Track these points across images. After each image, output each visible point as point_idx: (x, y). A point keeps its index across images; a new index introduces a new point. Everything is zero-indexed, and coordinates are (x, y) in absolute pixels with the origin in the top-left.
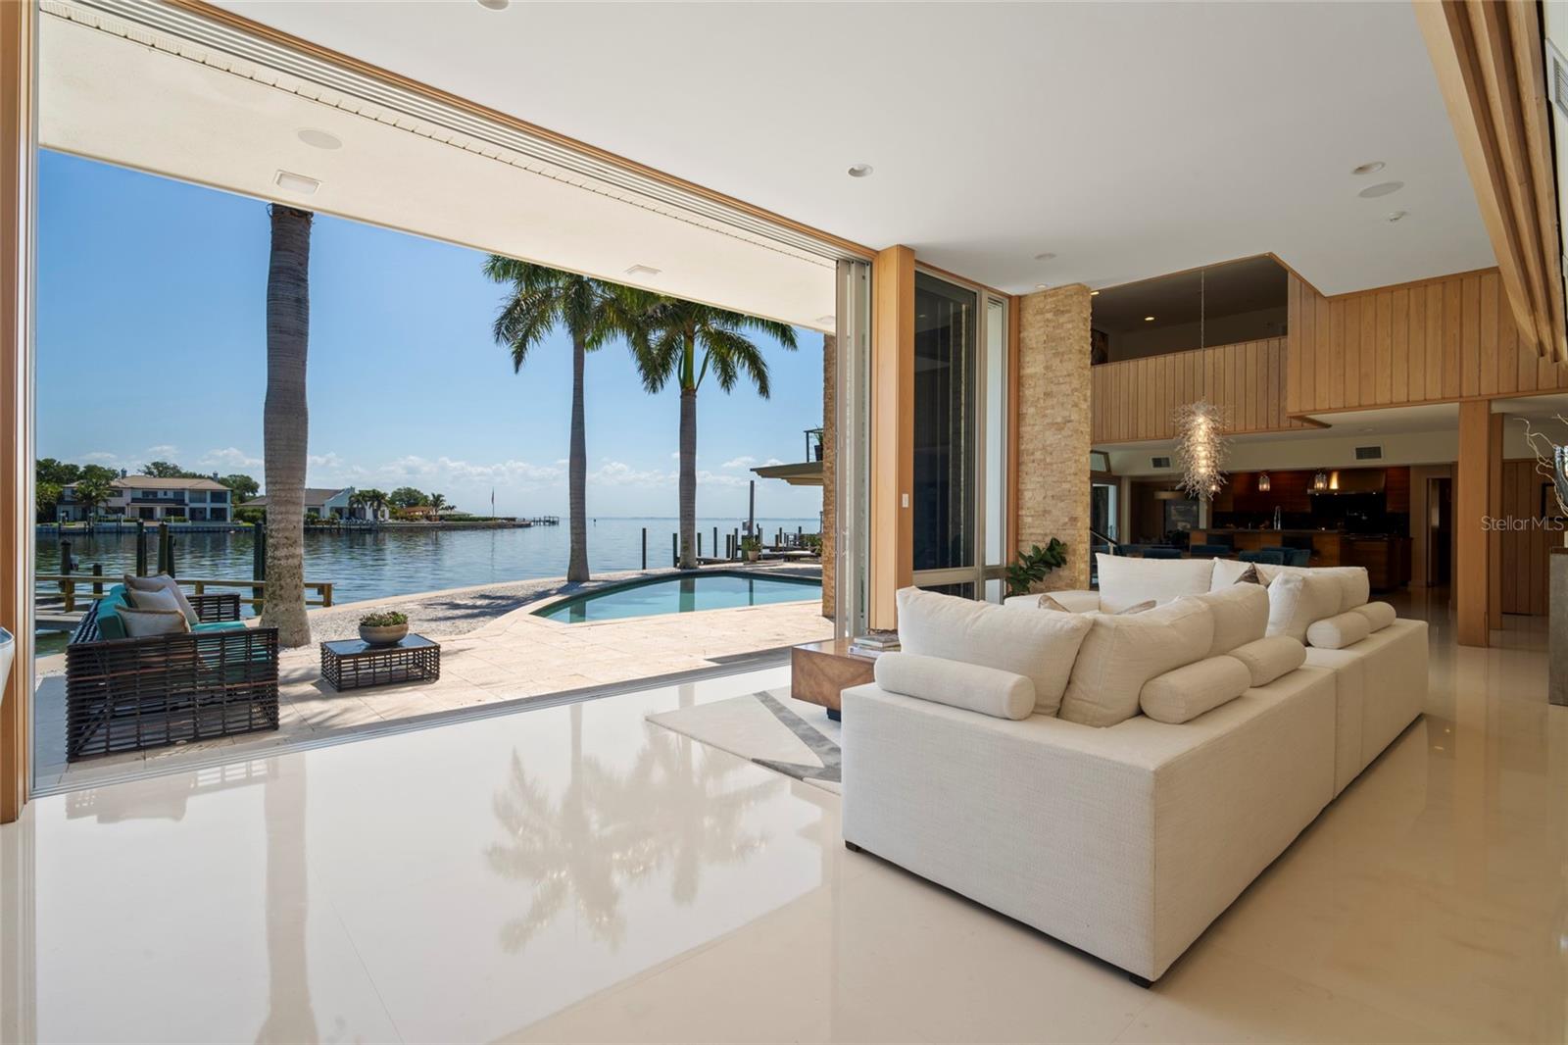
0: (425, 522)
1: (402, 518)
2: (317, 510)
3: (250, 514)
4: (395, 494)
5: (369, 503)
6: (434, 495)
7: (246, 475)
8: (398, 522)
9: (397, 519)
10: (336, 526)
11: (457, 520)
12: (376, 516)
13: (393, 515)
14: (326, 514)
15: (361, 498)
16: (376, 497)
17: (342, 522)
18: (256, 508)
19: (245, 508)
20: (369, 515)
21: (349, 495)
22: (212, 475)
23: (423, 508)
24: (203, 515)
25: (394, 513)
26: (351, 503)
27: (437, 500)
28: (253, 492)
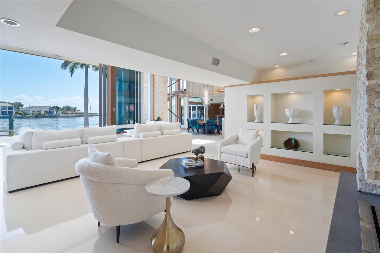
0: (71, 115)
1: (65, 114)
2: (40, 112)
3: (20, 113)
4: (63, 107)
5: (55, 110)
6: (74, 108)
7: (20, 102)
8: (64, 114)
9: (63, 114)
10: (45, 116)
11: (81, 114)
12: (57, 113)
13: (62, 113)
14: (42, 112)
15: (52, 108)
16: (57, 108)
17: (47, 115)
18: (22, 111)
19: (19, 111)
20: (55, 113)
21: (49, 107)
22: (8, 102)
23: (71, 111)
24: (6, 113)
25: (63, 112)
26: (50, 110)
27: (75, 109)
28: (22, 107)
